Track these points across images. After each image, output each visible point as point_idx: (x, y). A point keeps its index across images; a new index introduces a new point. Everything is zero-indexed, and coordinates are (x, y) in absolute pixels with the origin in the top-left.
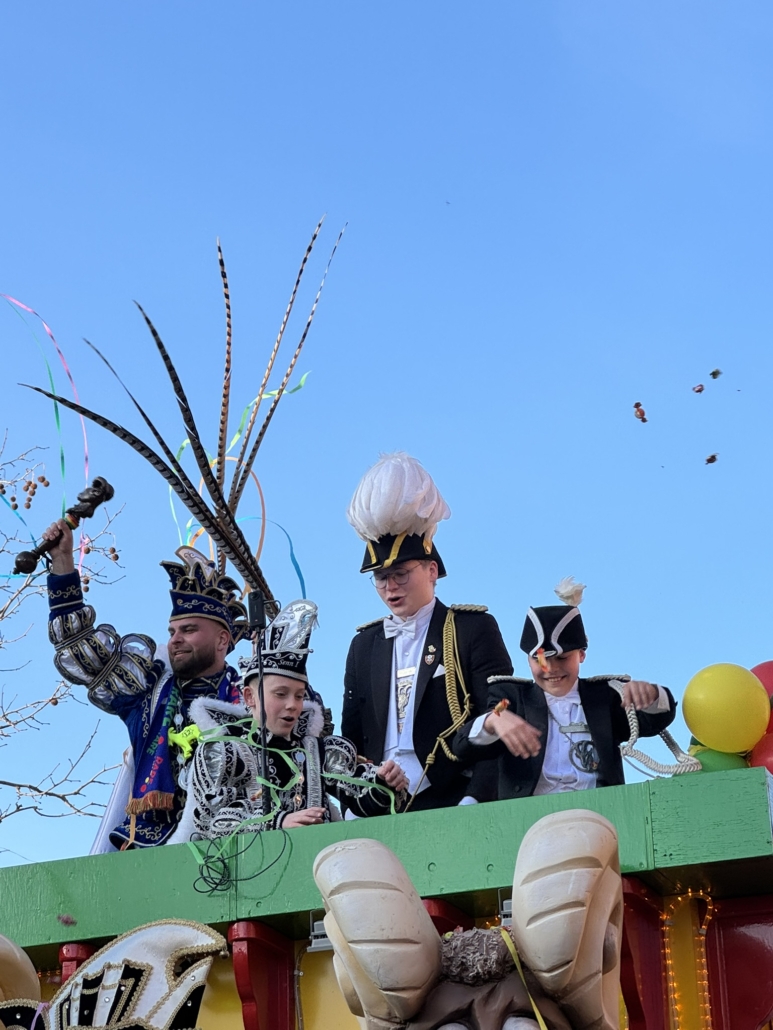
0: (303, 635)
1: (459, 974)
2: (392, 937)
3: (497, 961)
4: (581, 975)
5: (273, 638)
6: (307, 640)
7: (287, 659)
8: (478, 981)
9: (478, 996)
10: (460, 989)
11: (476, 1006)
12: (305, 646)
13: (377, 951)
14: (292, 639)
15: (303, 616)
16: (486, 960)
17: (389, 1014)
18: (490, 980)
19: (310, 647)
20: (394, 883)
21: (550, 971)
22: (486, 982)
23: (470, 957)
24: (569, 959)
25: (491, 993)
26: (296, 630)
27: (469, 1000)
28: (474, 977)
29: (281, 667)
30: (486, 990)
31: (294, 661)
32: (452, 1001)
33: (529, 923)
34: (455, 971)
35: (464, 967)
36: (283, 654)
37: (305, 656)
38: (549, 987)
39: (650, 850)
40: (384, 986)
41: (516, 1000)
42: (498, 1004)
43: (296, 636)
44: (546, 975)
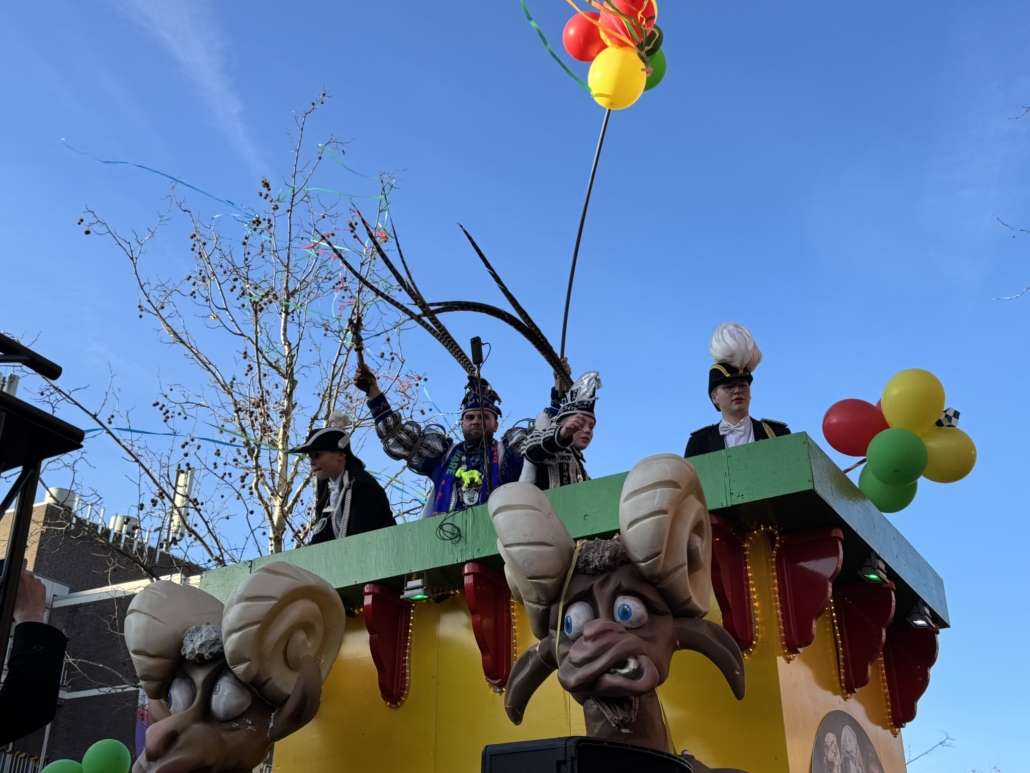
2: (532, 540)
3: (609, 557)
4: (671, 565)
8: (597, 572)
9: (596, 582)
10: (585, 577)
11: (595, 588)
13: (522, 551)
16: (601, 557)
17: (538, 598)
18: (605, 571)
20: (535, 505)
21: (645, 561)
22: (603, 572)
23: (591, 556)
24: (657, 551)
25: (606, 580)
27: (588, 585)
28: (593, 569)
30: (602, 577)
31: (587, 405)
32: (579, 585)
33: (628, 528)
34: (581, 566)
35: (587, 562)
38: (646, 573)
39: (729, 494)
40: (529, 575)
41: (623, 583)
42: (611, 587)
43: (586, 392)
44: (643, 564)
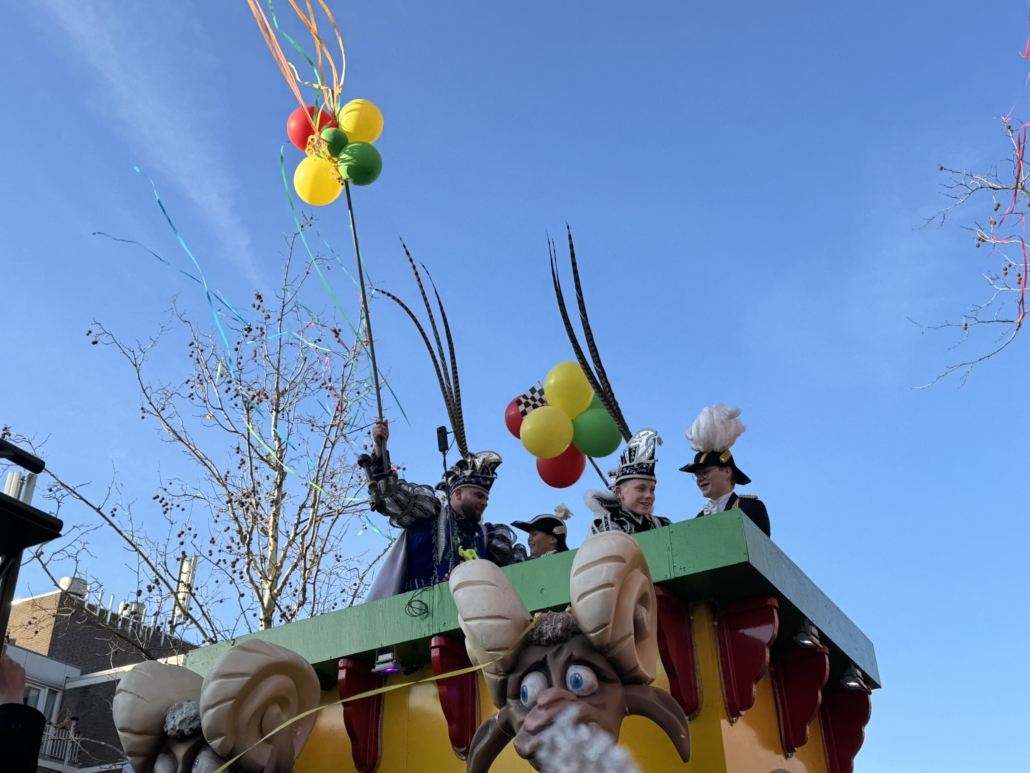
0: (650, 451)
1: (538, 639)
2: (490, 614)
3: (562, 629)
4: (619, 636)
5: (630, 455)
6: (653, 454)
7: (642, 467)
8: (550, 642)
9: (550, 653)
10: (539, 649)
11: (548, 659)
12: (652, 457)
13: (480, 624)
14: (643, 454)
15: (648, 440)
16: (554, 629)
17: (496, 669)
18: (558, 641)
19: (656, 457)
20: (493, 581)
21: (594, 631)
22: (555, 643)
23: (544, 627)
24: (605, 622)
25: (559, 650)
26: (644, 448)
27: (543, 655)
28: (547, 640)
29: (639, 473)
30: (555, 649)
31: (647, 468)
32: (534, 656)
33: (578, 601)
34: (535, 637)
35: (541, 634)
36: (639, 464)
37: (654, 464)
38: (596, 643)
39: (672, 567)
40: (487, 647)
41: (575, 653)
42: (563, 656)
43: (645, 452)
44: (592, 635)
